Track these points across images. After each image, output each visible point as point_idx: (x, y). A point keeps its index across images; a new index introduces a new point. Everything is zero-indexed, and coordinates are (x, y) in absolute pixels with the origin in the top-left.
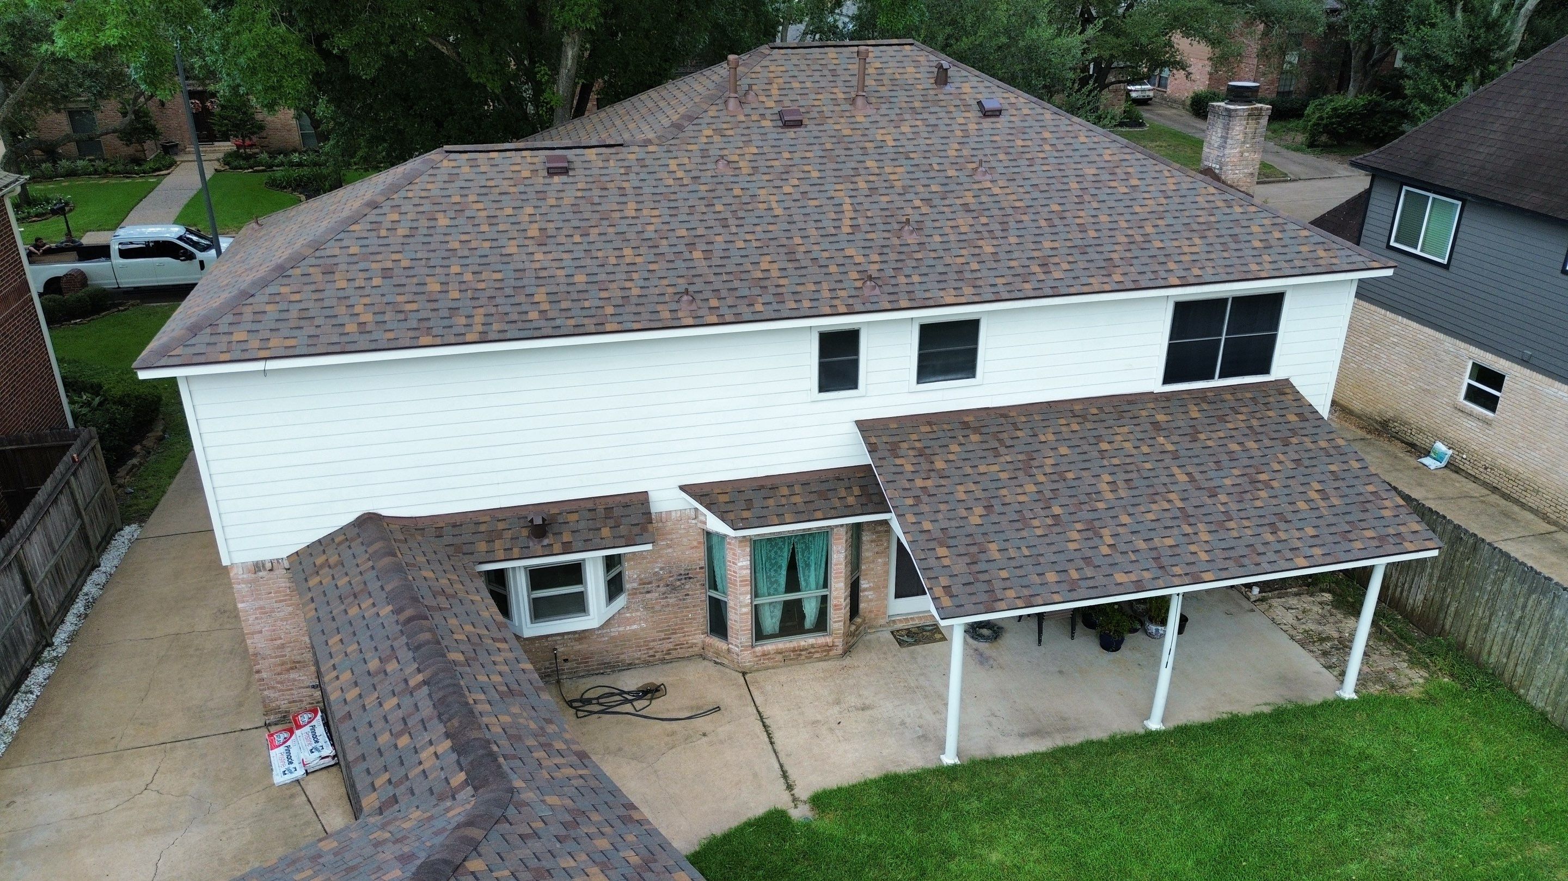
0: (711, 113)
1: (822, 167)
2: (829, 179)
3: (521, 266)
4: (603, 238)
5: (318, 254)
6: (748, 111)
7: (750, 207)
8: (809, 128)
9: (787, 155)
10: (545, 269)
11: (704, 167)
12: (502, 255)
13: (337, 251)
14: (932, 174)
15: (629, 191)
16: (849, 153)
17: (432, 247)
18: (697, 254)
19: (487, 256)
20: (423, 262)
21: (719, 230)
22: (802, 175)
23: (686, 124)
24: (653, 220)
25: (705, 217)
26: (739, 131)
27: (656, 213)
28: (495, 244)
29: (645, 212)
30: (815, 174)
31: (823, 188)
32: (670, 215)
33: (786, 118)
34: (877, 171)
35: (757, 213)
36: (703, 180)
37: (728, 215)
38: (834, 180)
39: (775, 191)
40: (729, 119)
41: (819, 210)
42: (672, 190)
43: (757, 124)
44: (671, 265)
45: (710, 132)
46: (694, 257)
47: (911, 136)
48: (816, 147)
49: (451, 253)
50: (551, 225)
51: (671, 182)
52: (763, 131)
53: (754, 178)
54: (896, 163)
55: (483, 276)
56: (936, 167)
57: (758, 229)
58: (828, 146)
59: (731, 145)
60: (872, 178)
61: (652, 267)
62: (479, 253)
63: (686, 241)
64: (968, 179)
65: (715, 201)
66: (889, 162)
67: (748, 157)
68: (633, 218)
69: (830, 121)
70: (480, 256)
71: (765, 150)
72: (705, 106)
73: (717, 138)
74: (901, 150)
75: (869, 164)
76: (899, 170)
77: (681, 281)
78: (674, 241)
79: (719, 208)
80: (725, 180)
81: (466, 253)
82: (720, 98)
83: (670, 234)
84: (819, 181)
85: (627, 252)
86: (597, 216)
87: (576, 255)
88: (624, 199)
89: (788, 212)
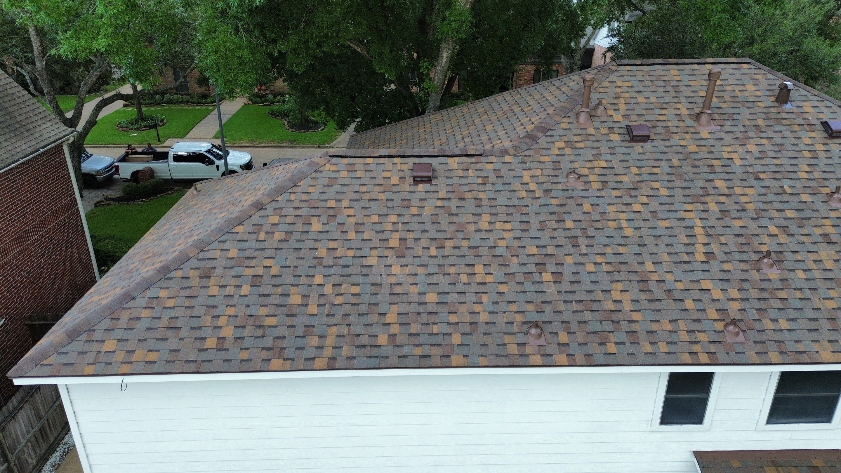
0: (564, 125)
1: (670, 185)
2: (677, 198)
3: (378, 281)
4: (457, 252)
5: (201, 256)
6: (597, 124)
7: (599, 225)
8: (656, 143)
9: (635, 170)
10: (400, 284)
11: (555, 180)
12: (362, 266)
13: (217, 254)
14: (785, 198)
15: (485, 202)
16: (696, 170)
17: (301, 254)
18: (547, 277)
19: (348, 266)
20: (290, 271)
21: (569, 249)
22: (651, 193)
23: (540, 135)
24: (506, 235)
25: (556, 234)
26: (589, 144)
27: (508, 226)
28: (358, 253)
29: (499, 225)
30: (664, 192)
31: (672, 208)
32: (522, 230)
33: (635, 133)
34: (727, 192)
35: (607, 232)
36: (554, 194)
37: (579, 233)
38: (683, 199)
39: (624, 208)
40: (579, 131)
41: (669, 232)
42: (525, 202)
43: (606, 138)
44: (520, 288)
45: (561, 144)
46: (544, 280)
47: (758, 155)
48: (663, 163)
49: (317, 260)
50: (411, 236)
51: (524, 194)
52: (611, 144)
53: (603, 193)
54: (745, 183)
55: (343, 289)
56: (789, 191)
57: (608, 250)
58: (676, 163)
59: (582, 158)
60: (722, 199)
61: (502, 288)
62: (342, 262)
63: (536, 260)
64: (824, 206)
65: (566, 216)
66: (737, 182)
67: (597, 171)
68: (486, 231)
69: (676, 137)
70: (343, 266)
71: (614, 164)
72: (557, 119)
73: (568, 151)
74: (750, 169)
75: (718, 183)
76: (748, 191)
77: (530, 307)
78: (524, 259)
79: (569, 224)
80: (575, 194)
81: (331, 262)
82: (572, 110)
83: (521, 251)
84: (668, 200)
85: (479, 269)
86: (453, 227)
87: (431, 270)
88: (478, 210)
89: (638, 233)
